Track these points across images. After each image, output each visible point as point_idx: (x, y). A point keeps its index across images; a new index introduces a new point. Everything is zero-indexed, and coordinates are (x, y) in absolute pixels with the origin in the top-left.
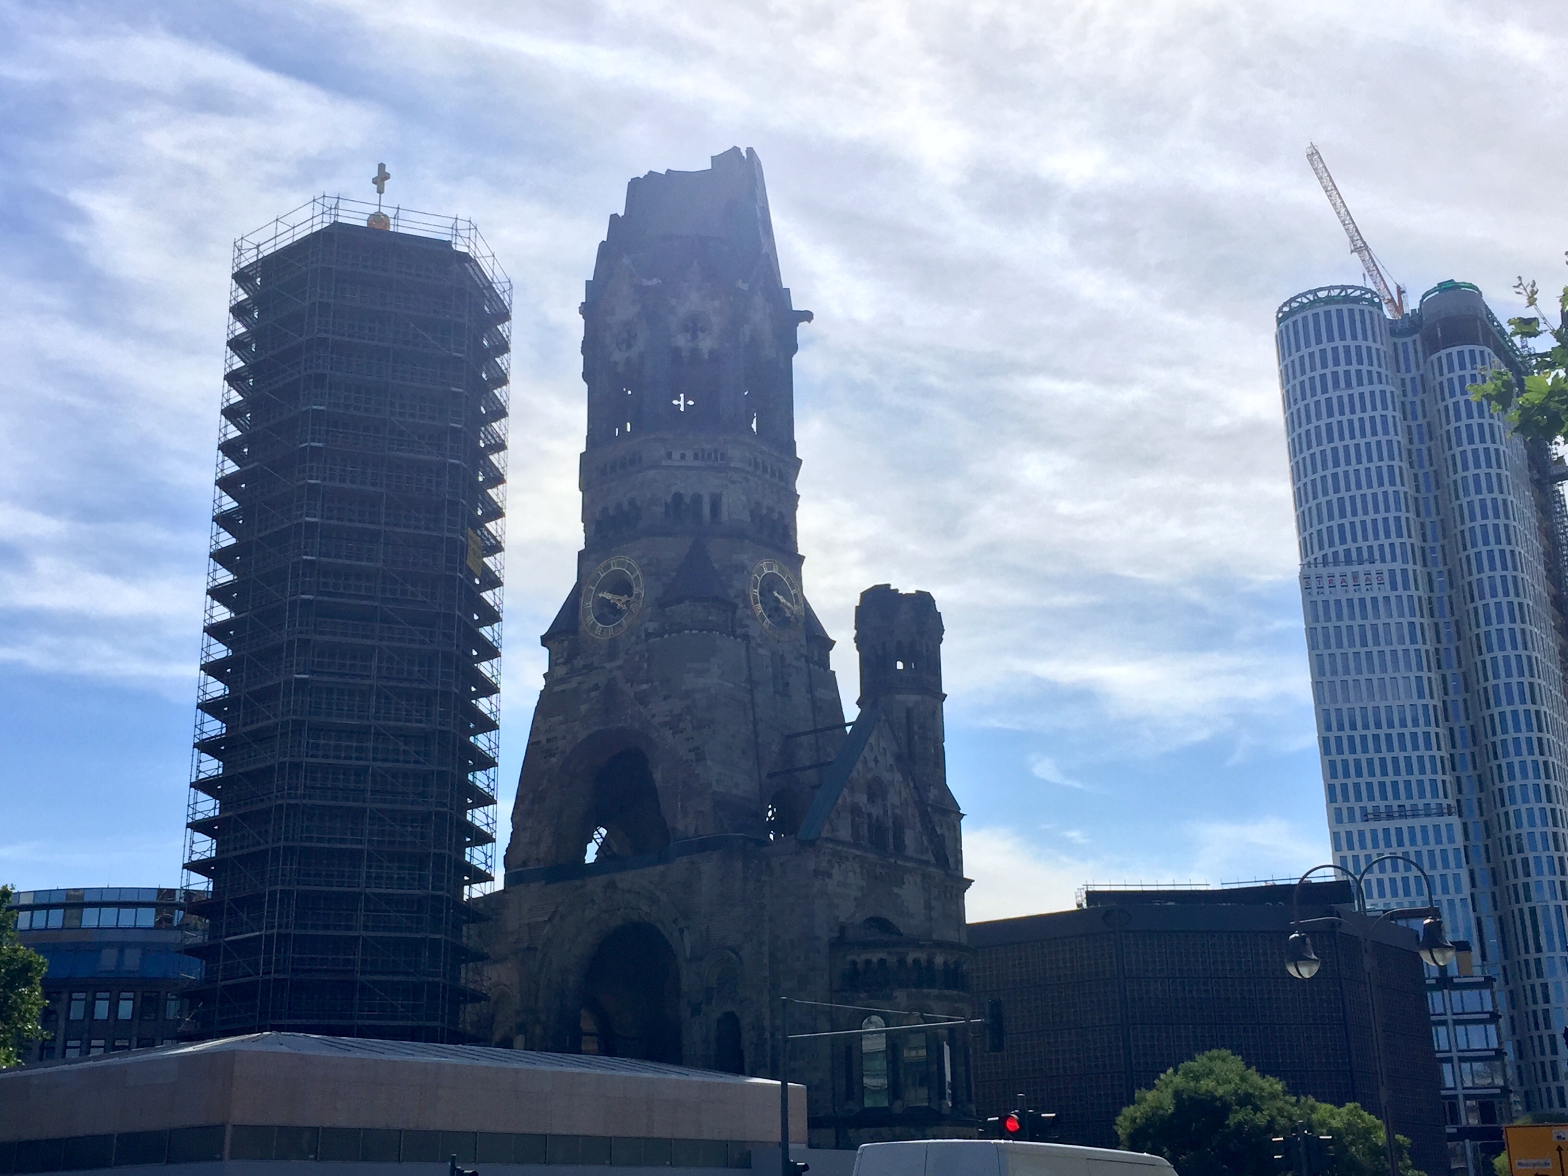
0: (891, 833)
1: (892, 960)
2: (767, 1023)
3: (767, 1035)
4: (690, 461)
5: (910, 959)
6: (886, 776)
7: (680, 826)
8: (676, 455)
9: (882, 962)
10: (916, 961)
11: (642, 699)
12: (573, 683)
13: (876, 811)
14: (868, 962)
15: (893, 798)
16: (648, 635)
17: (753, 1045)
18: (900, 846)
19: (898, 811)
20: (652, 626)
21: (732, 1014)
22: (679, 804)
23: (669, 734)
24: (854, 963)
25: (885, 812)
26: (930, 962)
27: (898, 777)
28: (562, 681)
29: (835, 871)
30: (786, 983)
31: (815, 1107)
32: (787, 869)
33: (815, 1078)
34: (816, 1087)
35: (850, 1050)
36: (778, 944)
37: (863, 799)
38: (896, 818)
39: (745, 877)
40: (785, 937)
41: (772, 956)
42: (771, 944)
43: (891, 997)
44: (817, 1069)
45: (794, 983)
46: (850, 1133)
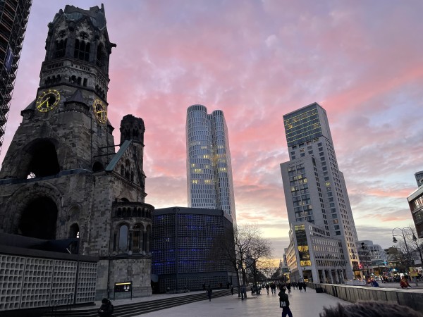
0: (131, 175)
2: (89, 226)
3: (88, 230)
4: (78, 68)
5: (138, 208)
6: (131, 160)
7: (64, 166)
8: (74, 66)
9: (129, 209)
10: (139, 209)
11: (55, 130)
12: (31, 125)
13: (127, 169)
14: (124, 209)
15: (132, 166)
16: (59, 112)
18: (132, 180)
19: (132, 170)
20: (61, 109)
21: (76, 224)
22: (65, 160)
23: (64, 139)
24: (120, 209)
25: (130, 170)
26: (143, 209)
27: (133, 161)
28: (27, 124)
29: (116, 182)
30: (96, 214)
31: (104, 253)
32: (101, 179)
33: (104, 244)
34: (105, 247)
35: (115, 235)
36: (95, 202)
37: (124, 164)
38: (132, 172)
39: (86, 182)
40: (98, 200)
41: (93, 206)
42: (93, 202)
43: (131, 219)
44: (105, 241)
45: (99, 214)
46: (114, 261)
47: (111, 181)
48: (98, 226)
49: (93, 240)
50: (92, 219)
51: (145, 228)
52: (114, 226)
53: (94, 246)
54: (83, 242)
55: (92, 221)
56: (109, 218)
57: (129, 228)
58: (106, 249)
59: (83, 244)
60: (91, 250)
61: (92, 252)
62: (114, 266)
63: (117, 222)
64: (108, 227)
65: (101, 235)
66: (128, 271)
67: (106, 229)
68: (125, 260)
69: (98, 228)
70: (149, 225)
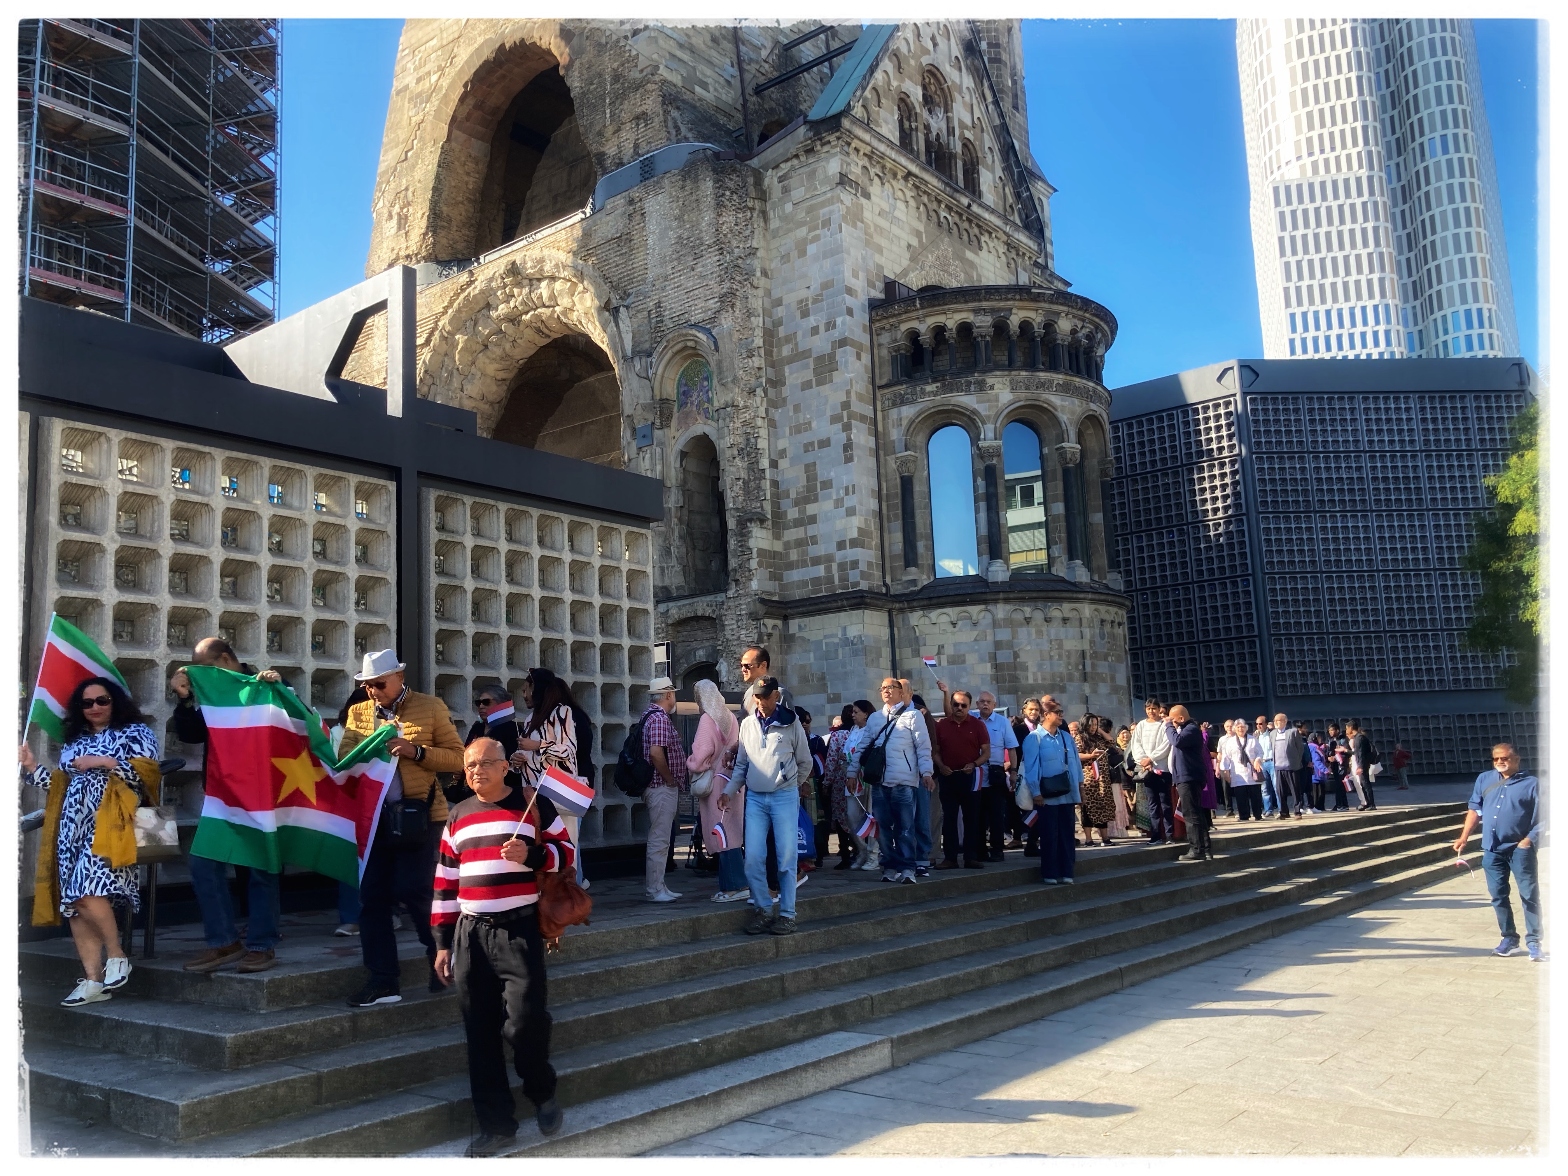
0: (960, 164)
1: (983, 323)
2: (762, 444)
3: (765, 463)
5: (1015, 321)
6: (951, 74)
10: (1025, 326)
13: (937, 124)
14: (939, 331)
15: (960, 112)
17: (740, 482)
18: (972, 187)
19: (968, 134)
21: (705, 438)
22: (608, 111)
24: (914, 335)
25: (951, 131)
26: (1049, 326)
27: (967, 81)
29: (875, 189)
30: (794, 375)
31: (853, 576)
32: (793, 182)
33: (853, 526)
34: (854, 543)
35: (907, 483)
36: (780, 312)
37: (916, 93)
38: (967, 144)
39: (719, 205)
40: (791, 299)
41: (769, 334)
42: (766, 313)
43: (981, 386)
44: (851, 512)
45: (809, 375)
46: (916, 618)
47: (843, 180)
48: (806, 437)
49: (793, 513)
50: (773, 404)
51: (1073, 434)
52: (895, 434)
53: (800, 543)
54: (743, 523)
55: (777, 414)
56: (862, 386)
57: (975, 439)
58: (867, 556)
59: (743, 534)
60: (790, 566)
61: (795, 576)
62: (916, 644)
63: (908, 412)
64: (862, 437)
65: (827, 485)
66: (996, 667)
67: (848, 447)
68: (974, 610)
69: (808, 447)
70: (1092, 419)
